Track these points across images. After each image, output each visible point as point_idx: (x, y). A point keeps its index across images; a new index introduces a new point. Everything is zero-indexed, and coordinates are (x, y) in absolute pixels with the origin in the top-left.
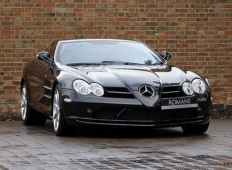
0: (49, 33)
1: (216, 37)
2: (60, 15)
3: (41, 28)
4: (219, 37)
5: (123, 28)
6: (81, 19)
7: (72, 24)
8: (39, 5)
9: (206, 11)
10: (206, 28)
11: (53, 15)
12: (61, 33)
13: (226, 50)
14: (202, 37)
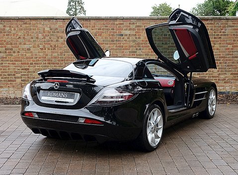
0: (120, 46)
1: (226, 49)
2: (126, 35)
3: (115, 44)
4: (229, 49)
5: (166, 44)
6: (139, 38)
7: (134, 41)
8: (113, 29)
9: (220, 32)
10: (220, 44)
11: (122, 35)
12: (127, 46)
13: (233, 57)
14: (217, 49)
